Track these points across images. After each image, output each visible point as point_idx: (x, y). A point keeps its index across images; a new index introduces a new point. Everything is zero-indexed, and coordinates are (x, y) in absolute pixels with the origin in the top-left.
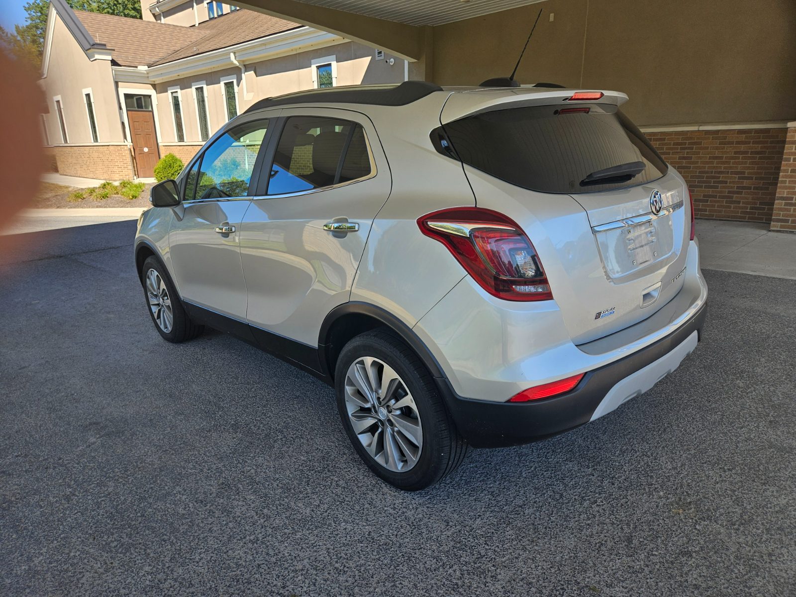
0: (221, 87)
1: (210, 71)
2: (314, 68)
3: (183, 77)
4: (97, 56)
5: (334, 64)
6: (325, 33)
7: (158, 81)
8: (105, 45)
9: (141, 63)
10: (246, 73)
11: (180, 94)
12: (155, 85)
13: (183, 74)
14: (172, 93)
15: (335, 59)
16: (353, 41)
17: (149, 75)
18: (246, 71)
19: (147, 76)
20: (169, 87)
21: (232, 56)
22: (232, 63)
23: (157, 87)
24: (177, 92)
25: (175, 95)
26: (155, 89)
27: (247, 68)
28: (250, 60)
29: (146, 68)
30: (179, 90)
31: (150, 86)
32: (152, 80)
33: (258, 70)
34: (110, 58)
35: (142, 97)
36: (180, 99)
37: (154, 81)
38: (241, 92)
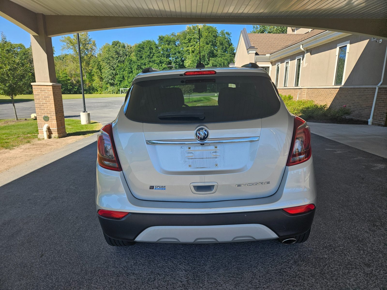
0: (296, 61)
1: (293, 54)
2: (338, 48)
3: (282, 58)
4: (250, 52)
5: (348, 45)
6: (338, 32)
7: (274, 60)
8: (254, 47)
9: (268, 53)
10: (306, 54)
11: (280, 65)
12: (272, 62)
13: (283, 57)
14: (277, 65)
15: (349, 43)
16: (353, 35)
17: (271, 58)
18: (307, 53)
19: (269, 58)
20: (277, 62)
21: (301, 46)
22: (301, 50)
23: (273, 63)
24: (279, 65)
25: (278, 66)
26: (272, 64)
27: (308, 51)
28: (309, 47)
29: (269, 55)
30: (280, 64)
31: (270, 63)
32: (271, 60)
33: (312, 52)
34: (255, 52)
35: (267, 68)
36: (279, 68)
37: (272, 61)
38: (303, 63)
